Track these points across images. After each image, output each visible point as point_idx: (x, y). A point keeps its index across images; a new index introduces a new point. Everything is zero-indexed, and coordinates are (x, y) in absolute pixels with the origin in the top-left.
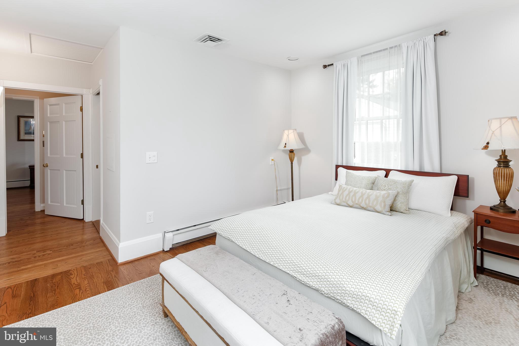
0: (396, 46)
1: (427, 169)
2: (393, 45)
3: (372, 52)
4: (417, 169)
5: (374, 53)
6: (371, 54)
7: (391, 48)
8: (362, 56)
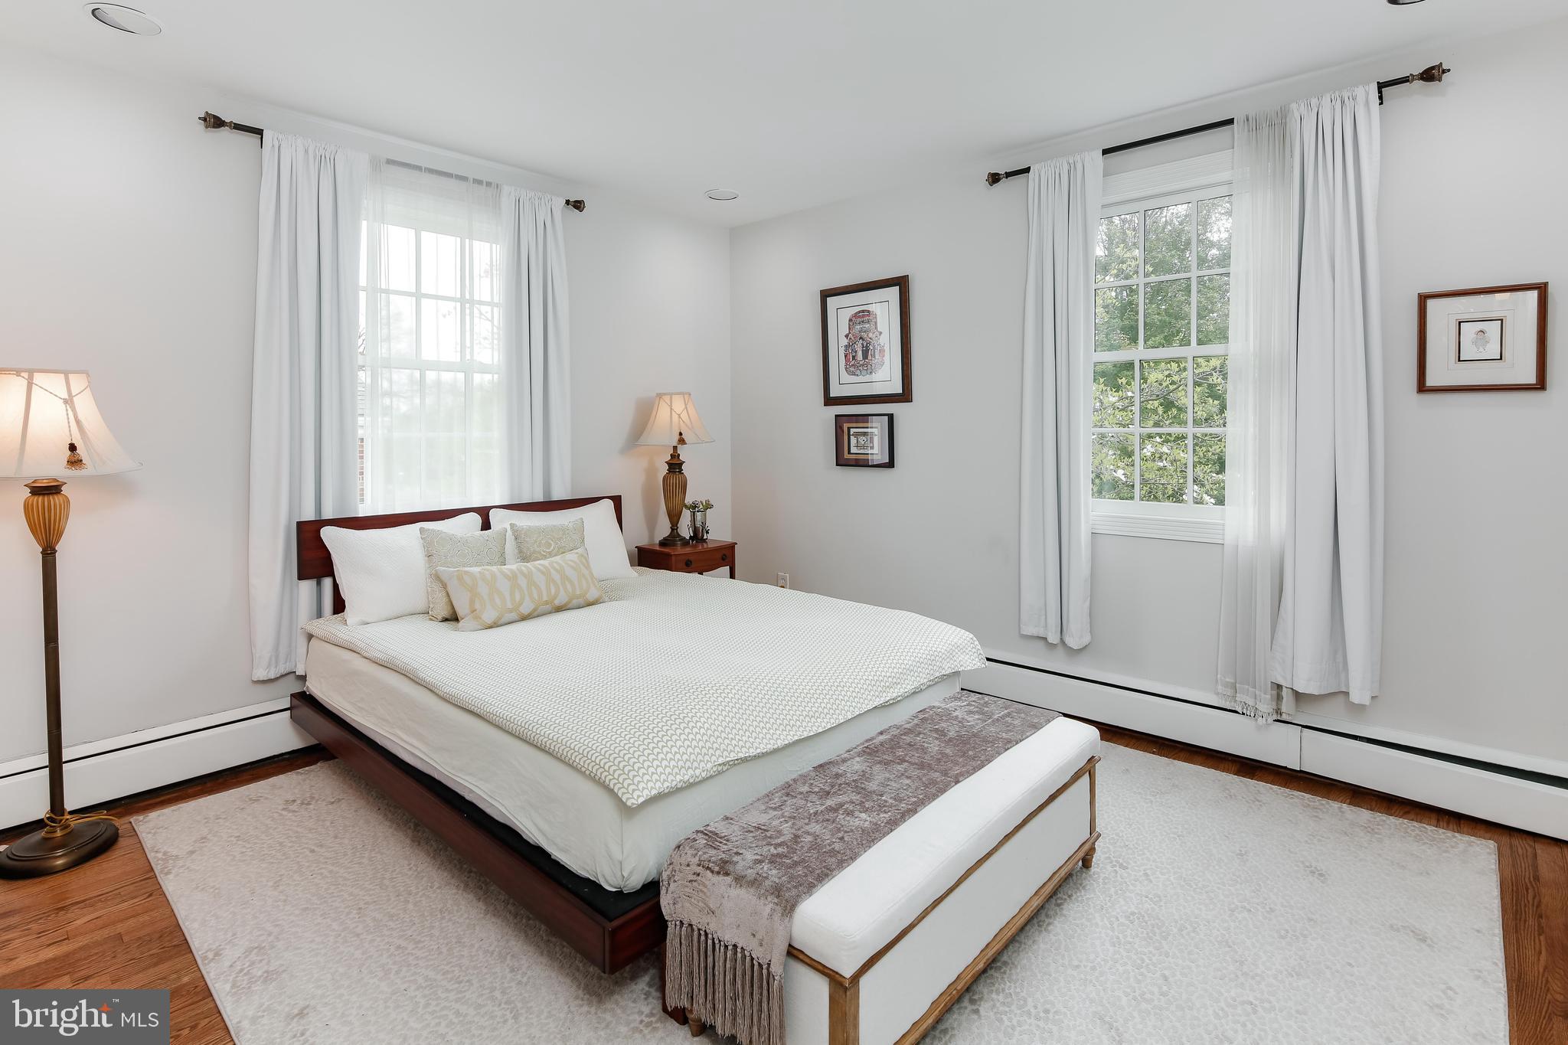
0: (489, 184)
1: (558, 495)
2: (485, 179)
3: (424, 165)
4: (539, 498)
5: (431, 171)
6: (418, 168)
7: (479, 182)
8: (390, 162)
